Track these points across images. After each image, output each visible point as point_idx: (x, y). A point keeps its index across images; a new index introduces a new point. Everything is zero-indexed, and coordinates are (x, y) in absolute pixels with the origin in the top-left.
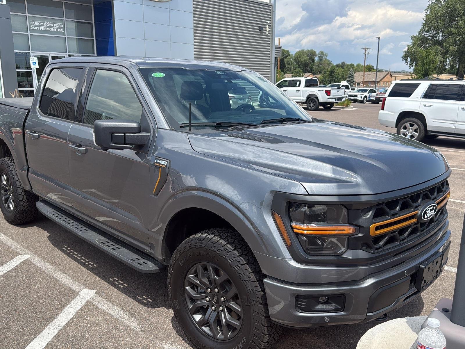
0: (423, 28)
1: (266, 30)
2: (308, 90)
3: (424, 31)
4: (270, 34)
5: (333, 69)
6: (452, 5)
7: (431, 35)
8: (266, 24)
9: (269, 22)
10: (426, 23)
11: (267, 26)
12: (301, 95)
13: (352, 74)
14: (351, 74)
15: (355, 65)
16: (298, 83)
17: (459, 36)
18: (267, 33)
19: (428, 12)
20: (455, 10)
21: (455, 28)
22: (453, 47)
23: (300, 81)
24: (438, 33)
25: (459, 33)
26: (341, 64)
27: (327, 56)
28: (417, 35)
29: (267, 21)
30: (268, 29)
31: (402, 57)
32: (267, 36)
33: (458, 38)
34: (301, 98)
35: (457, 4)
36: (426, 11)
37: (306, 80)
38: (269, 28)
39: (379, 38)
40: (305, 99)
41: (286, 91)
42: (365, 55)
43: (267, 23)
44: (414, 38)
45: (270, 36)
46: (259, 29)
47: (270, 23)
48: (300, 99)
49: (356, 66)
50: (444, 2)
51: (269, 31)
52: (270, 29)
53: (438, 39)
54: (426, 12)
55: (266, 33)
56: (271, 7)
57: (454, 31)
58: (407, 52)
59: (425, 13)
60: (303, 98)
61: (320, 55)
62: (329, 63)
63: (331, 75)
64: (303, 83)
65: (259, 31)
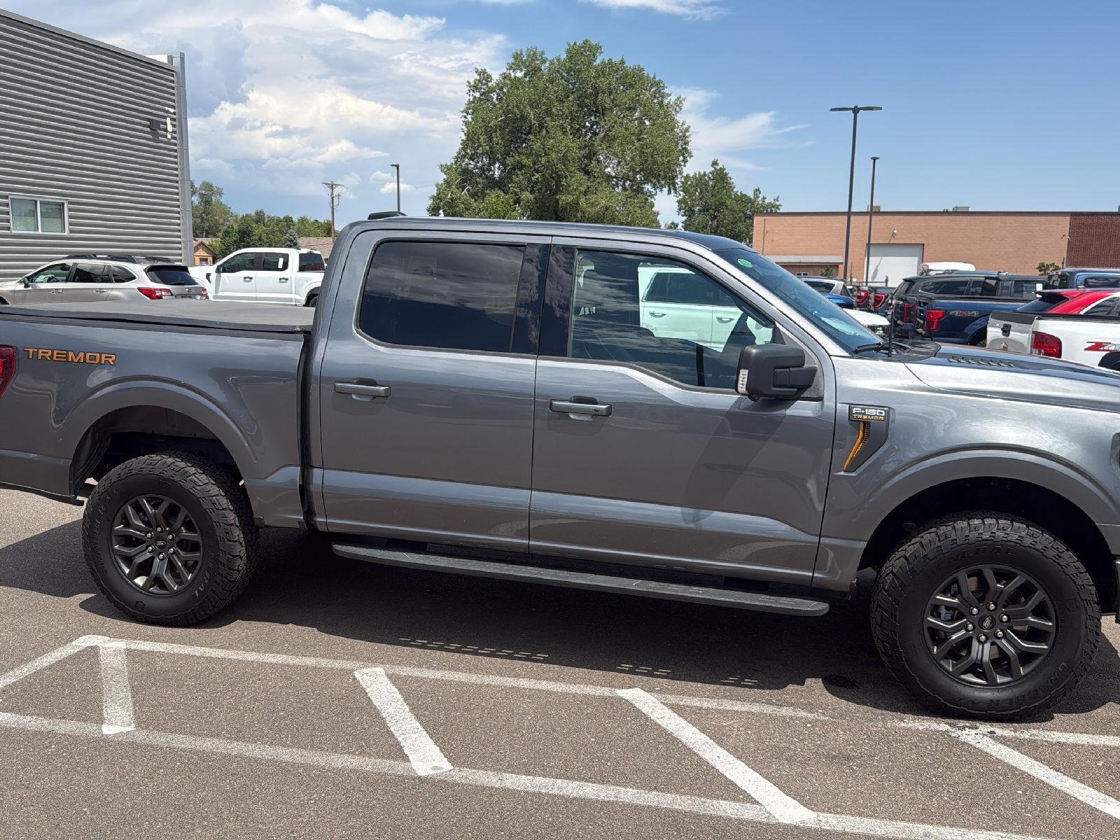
0: (464, 149)
1: (166, 130)
2: (310, 279)
3: (464, 156)
4: (175, 138)
5: (247, 227)
6: (518, 107)
7: (479, 165)
8: (166, 114)
9: (172, 110)
10: (468, 139)
11: (168, 120)
12: (291, 290)
13: (294, 241)
14: (291, 241)
15: (295, 220)
16: (281, 261)
17: (537, 171)
18: (169, 137)
19: (469, 117)
20: (524, 118)
21: (528, 156)
22: (528, 194)
23: (286, 257)
24: (492, 163)
25: (536, 167)
26: (253, 214)
27: (221, 194)
28: (452, 164)
29: (167, 108)
30: (170, 128)
31: (428, 210)
32: (171, 144)
33: (534, 175)
34: (294, 296)
35: (525, 107)
36: (465, 114)
37: (301, 255)
38: (174, 126)
39: (397, 166)
40: (304, 298)
41: (251, 278)
42: (333, 198)
43: (168, 112)
44: (446, 169)
45: (175, 145)
46: (149, 127)
47: (174, 113)
48: (291, 299)
49: (298, 223)
50: (497, 99)
51: (174, 132)
52: (175, 129)
53: (493, 175)
54: (465, 117)
55: (166, 136)
56: (173, 76)
57: (525, 161)
58: (437, 198)
59: (463, 119)
60: (298, 297)
61: (203, 192)
62: (226, 212)
63: (244, 241)
64: (294, 262)
65: (148, 129)
